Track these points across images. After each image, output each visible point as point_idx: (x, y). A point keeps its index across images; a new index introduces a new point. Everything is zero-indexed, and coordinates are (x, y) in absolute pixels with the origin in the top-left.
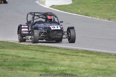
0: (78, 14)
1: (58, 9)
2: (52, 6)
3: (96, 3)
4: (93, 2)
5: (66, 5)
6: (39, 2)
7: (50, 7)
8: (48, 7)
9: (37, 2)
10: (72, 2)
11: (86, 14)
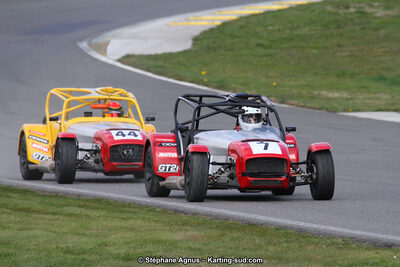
0: (198, 83)
1: (140, 69)
2: (127, 59)
3: (265, 48)
4: (259, 45)
5: (171, 54)
6: (90, 45)
7: (119, 60)
8: (110, 62)
9: (84, 45)
10: (194, 44)
11: (220, 82)
